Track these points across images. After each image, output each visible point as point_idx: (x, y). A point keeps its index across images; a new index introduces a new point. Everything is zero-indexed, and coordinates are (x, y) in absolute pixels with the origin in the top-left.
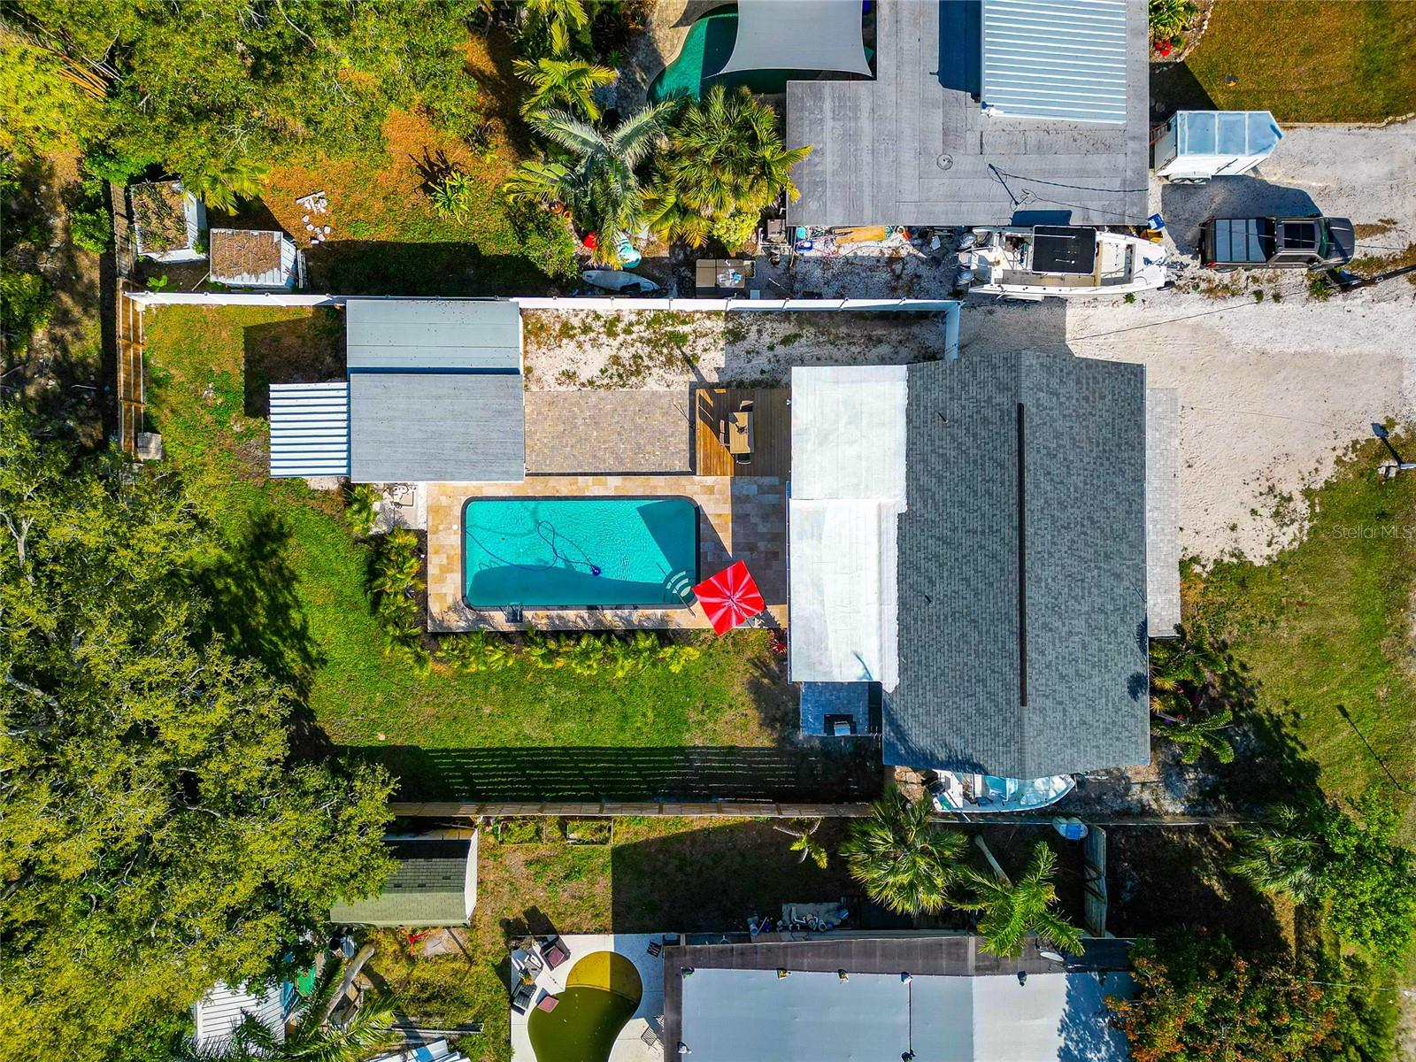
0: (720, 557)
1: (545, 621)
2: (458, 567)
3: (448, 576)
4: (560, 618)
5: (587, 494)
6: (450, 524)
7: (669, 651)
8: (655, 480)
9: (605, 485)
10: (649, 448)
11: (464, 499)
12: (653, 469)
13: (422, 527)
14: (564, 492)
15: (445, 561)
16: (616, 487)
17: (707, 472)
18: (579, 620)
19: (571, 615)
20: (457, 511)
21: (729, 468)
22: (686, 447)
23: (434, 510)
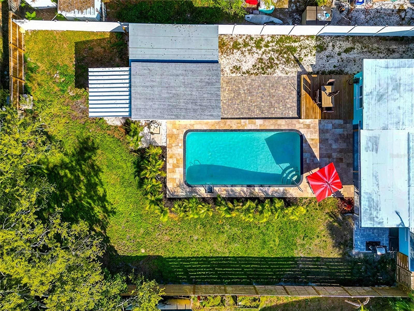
0: (313, 161)
1: (225, 192)
2: (182, 165)
3: (177, 169)
4: (232, 191)
5: (246, 128)
6: (178, 143)
7: (290, 209)
8: (280, 121)
9: (255, 124)
10: (276, 105)
11: (185, 131)
12: (279, 116)
13: (164, 144)
14: (234, 127)
15: (175, 162)
16: (260, 125)
17: (307, 117)
18: (242, 192)
19: (238, 189)
20: (181, 137)
21: (319, 116)
22: (295, 104)
23: (170, 136)
